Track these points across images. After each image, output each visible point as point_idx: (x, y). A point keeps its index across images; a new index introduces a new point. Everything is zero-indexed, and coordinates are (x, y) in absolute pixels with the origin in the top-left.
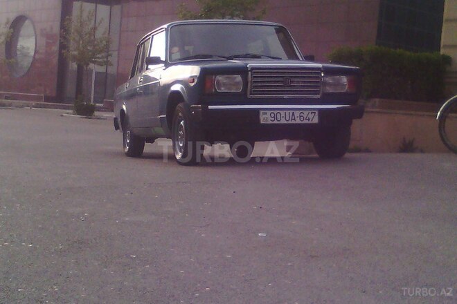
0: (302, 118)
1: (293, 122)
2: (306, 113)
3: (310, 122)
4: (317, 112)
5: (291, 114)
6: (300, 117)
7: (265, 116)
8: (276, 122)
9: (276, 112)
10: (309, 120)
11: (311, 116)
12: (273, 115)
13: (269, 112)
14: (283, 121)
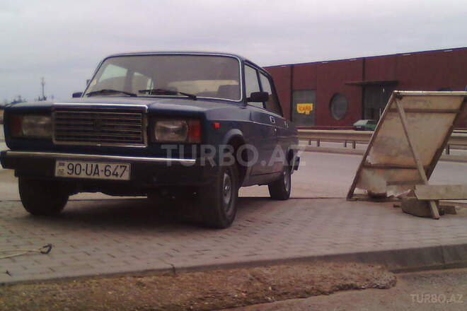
0: (107, 173)
1: (96, 177)
2: (113, 166)
3: (119, 178)
4: (128, 166)
5: (94, 167)
6: (106, 170)
7: (61, 168)
8: (74, 175)
9: (75, 163)
10: (117, 175)
11: (119, 171)
12: (71, 167)
13: (66, 163)
14: (83, 175)
